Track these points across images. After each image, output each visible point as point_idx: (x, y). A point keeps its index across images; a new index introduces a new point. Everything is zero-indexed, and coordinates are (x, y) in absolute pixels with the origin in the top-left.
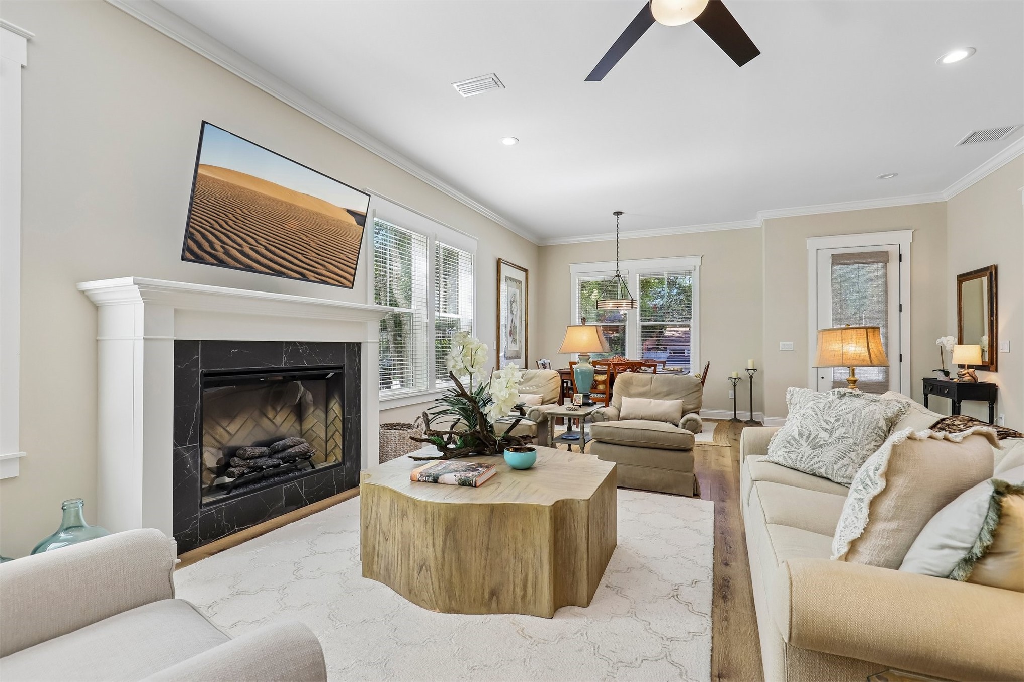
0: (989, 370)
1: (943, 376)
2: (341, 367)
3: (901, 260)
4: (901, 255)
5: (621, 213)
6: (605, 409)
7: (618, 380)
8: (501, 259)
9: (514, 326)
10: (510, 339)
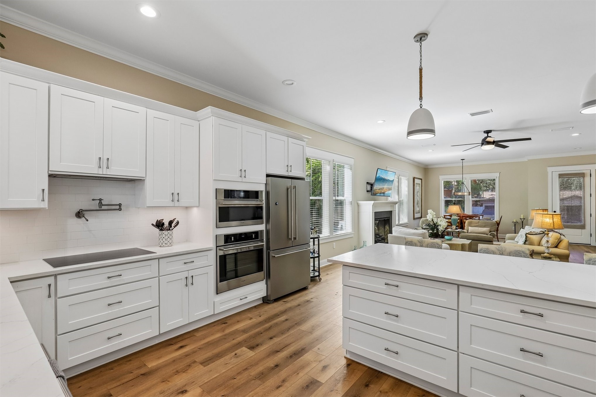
2: (389, 217)
3: (591, 176)
4: (591, 174)
5: (464, 159)
6: (463, 230)
7: (467, 222)
8: (414, 177)
9: (418, 201)
10: (417, 206)
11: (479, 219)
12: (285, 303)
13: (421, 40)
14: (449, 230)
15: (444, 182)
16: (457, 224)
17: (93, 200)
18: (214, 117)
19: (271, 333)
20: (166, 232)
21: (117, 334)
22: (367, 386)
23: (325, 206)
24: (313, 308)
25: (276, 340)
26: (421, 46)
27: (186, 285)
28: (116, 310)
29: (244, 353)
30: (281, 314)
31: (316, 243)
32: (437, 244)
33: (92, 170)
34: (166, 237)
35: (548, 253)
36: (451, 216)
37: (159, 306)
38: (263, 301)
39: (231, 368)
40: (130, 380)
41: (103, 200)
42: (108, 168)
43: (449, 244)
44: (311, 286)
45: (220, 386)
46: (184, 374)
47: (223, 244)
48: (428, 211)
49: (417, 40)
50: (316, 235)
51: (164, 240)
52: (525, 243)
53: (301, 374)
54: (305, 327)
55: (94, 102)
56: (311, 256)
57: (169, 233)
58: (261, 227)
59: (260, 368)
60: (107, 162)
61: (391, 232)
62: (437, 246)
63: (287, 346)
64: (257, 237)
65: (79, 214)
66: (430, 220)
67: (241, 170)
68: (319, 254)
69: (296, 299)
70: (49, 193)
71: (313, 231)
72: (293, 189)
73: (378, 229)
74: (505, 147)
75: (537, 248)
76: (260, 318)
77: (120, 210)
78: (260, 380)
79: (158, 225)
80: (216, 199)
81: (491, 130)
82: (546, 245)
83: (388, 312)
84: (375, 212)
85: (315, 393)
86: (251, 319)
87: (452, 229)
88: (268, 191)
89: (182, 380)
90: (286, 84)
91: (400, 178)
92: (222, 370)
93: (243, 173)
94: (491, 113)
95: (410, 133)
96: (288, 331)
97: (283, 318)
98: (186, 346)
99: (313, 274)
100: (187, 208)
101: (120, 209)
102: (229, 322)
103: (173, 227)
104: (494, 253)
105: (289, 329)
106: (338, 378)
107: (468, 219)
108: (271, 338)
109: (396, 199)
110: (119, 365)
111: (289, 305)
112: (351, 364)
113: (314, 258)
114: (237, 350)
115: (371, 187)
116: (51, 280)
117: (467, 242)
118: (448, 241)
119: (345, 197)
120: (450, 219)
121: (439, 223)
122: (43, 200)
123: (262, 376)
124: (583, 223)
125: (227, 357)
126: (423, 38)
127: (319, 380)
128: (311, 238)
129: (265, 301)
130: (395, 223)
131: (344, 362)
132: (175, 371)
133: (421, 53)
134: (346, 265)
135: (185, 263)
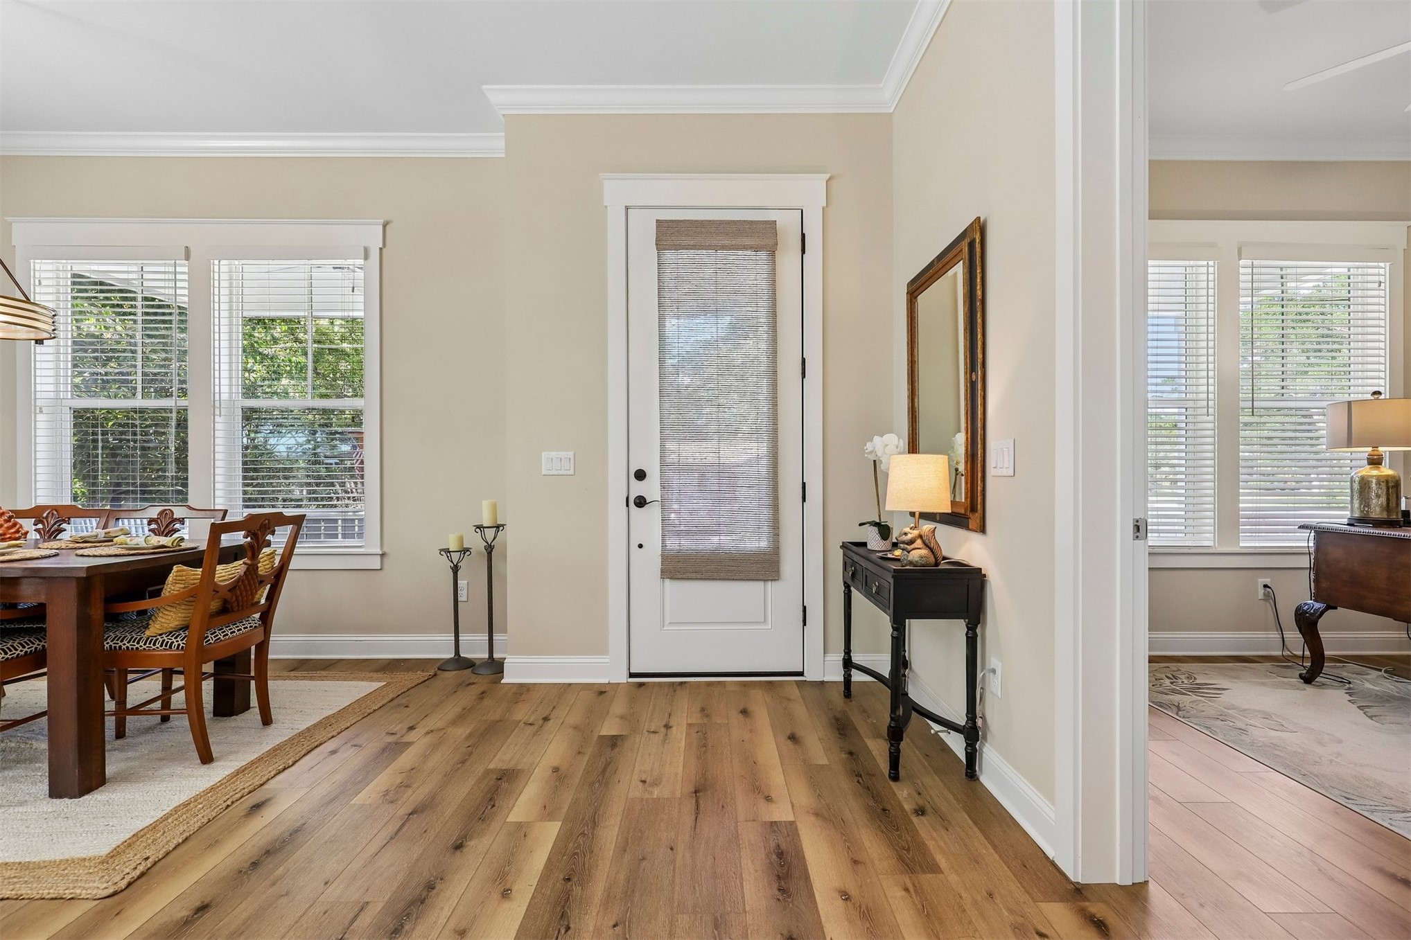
0: (967, 528)
1: (878, 537)
4: (804, 237)
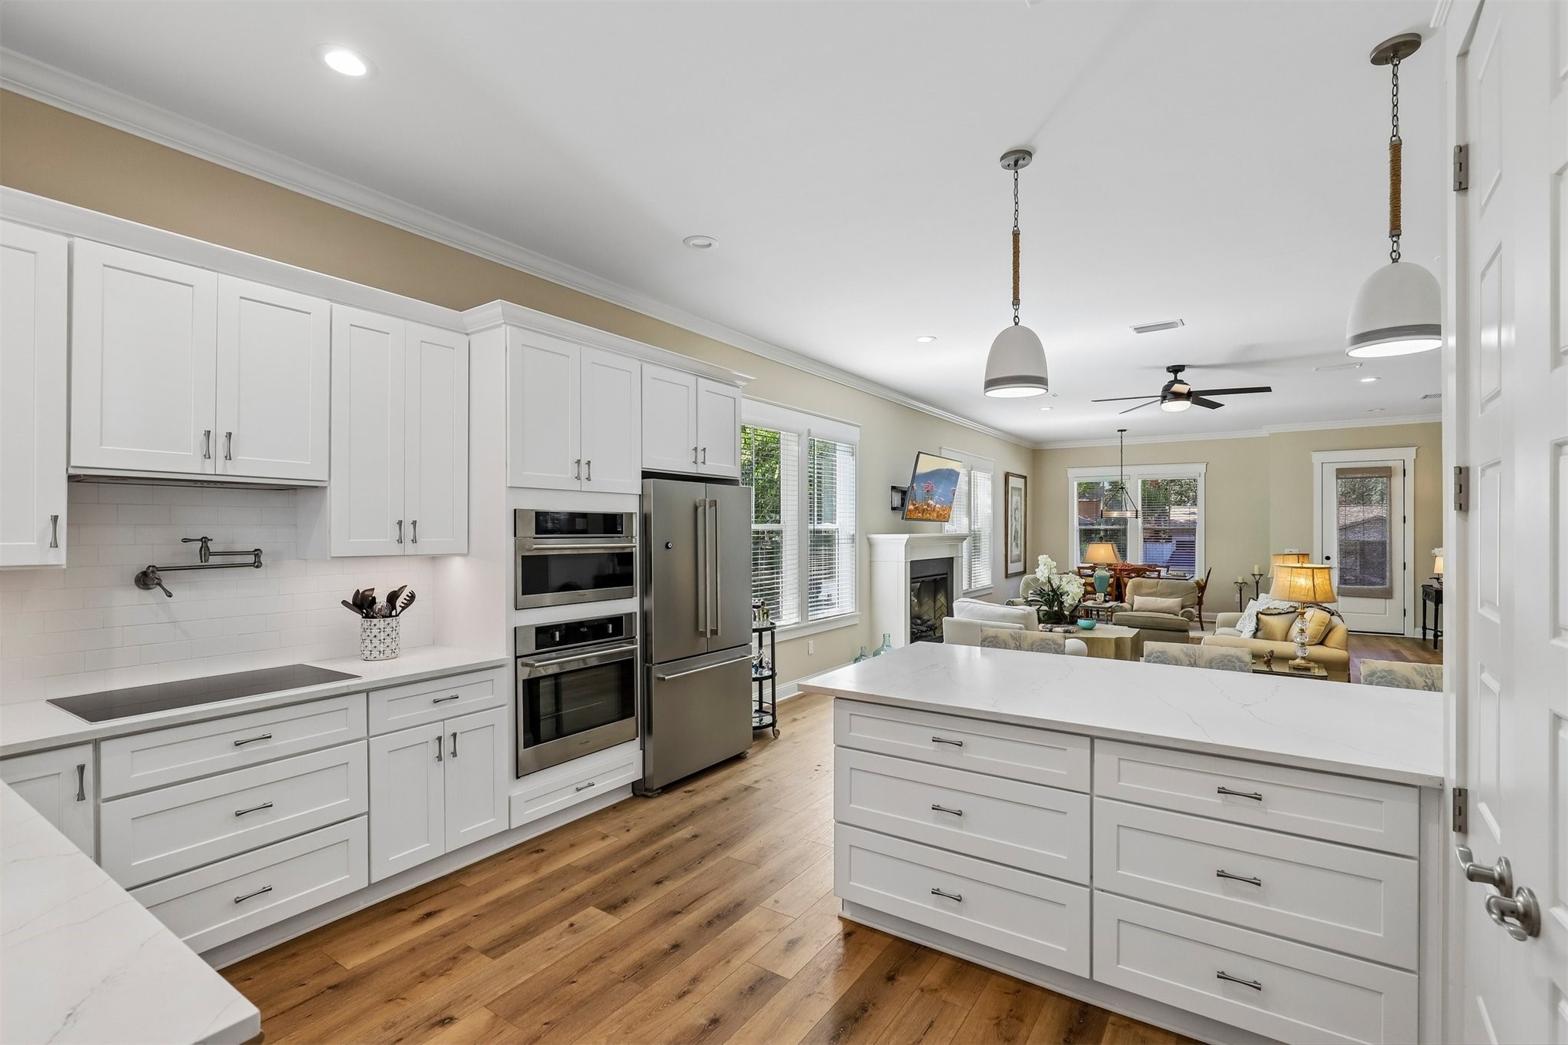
2: (946, 574)
3: (1404, 475)
4: (1404, 470)
5: (1125, 430)
6: (1122, 604)
7: (1130, 583)
8: (1008, 473)
9: (1016, 532)
10: (1014, 544)
11: (1159, 577)
12: (691, 796)
13: (1016, 163)
14: (1089, 603)
15: (1080, 485)
16: (1109, 589)
17: (185, 540)
18: (508, 327)
19: (657, 871)
20: (380, 623)
21: (259, 888)
22: (891, 978)
23: (788, 548)
24: (759, 804)
25: (670, 886)
26: (1016, 180)
27: (440, 758)
28: (257, 828)
29: (592, 920)
30: (680, 822)
31: (767, 640)
32: (1055, 642)
33: (188, 462)
34: (382, 636)
35: (1303, 658)
36: (1093, 568)
37: (368, 813)
38: (633, 792)
39: (563, 958)
40: (300, 1004)
41: (212, 540)
42: (230, 459)
43: (1087, 640)
44: (754, 752)
45: (536, 1002)
46: (443, 980)
47: (532, 649)
48: (1040, 558)
49: (1009, 165)
50: (765, 622)
51: (376, 642)
52: (1255, 636)
53: (736, 963)
54: (741, 851)
55: (192, 286)
56: (754, 676)
57: (389, 624)
58: (628, 606)
59: (634, 955)
60: (227, 443)
61: (950, 613)
62: (1053, 646)
63: (699, 898)
64: (618, 631)
65: (146, 579)
66: (1043, 579)
67: (578, 462)
68: (773, 669)
69: (717, 784)
70: (69, 524)
71: (759, 611)
72: (710, 507)
73: (920, 604)
74: (1214, 405)
75: (1280, 647)
76: (628, 834)
77: (257, 567)
78: (635, 981)
79: (359, 602)
80: (515, 536)
81: (1184, 366)
82: (1298, 639)
83: (939, 806)
84: (911, 562)
85: (772, 1002)
86: (604, 837)
87: (1095, 600)
88: (646, 514)
89: (439, 994)
90: (693, 244)
91: (972, 474)
92: (540, 965)
93: (583, 468)
94: (1181, 327)
95: (991, 384)
96: (700, 863)
97: (685, 833)
98: (439, 911)
99: (757, 720)
100: (434, 558)
101: (257, 564)
102: (549, 848)
103: (399, 609)
104: (1177, 662)
105: (702, 858)
106: (823, 966)
107: (1133, 575)
108: (659, 883)
109: (963, 530)
110: (266, 967)
111: (699, 800)
112: (854, 933)
113: (760, 680)
114: (574, 915)
115: (902, 499)
116: (85, 755)
117: (1129, 633)
118: (1085, 631)
119: (838, 523)
120: (1092, 576)
121: (1066, 587)
122: (55, 544)
123: (642, 972)
124: (1387, 585)
125: (549, 934)
126: (1021, 162)
127: (779, 972)
128: (755, 631)
129: (637, 793)
130: (960, 588)
131: (838, 928)
132: (417, 973)
133: (1016, 196)
134: (842, 698)
135: (436, 702)
